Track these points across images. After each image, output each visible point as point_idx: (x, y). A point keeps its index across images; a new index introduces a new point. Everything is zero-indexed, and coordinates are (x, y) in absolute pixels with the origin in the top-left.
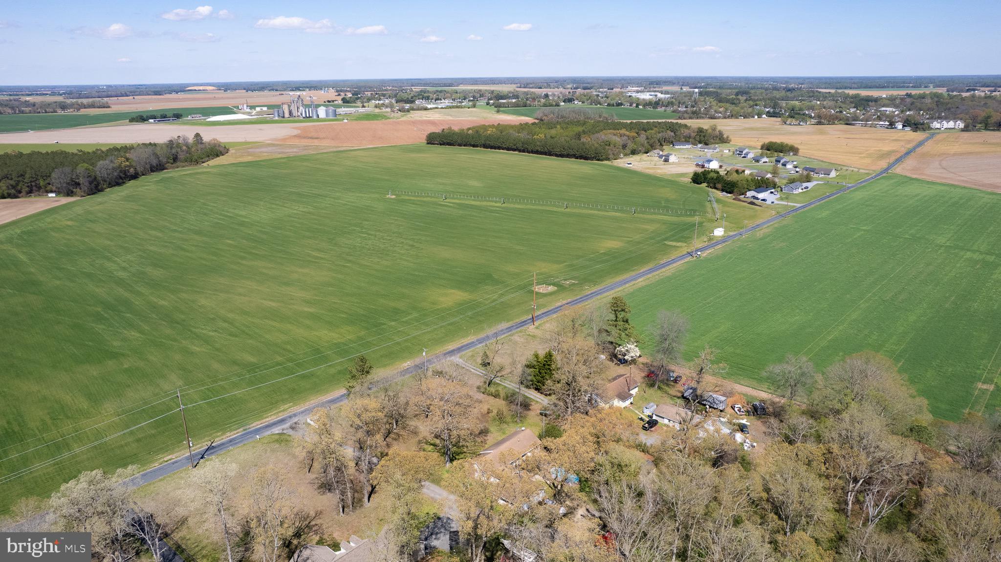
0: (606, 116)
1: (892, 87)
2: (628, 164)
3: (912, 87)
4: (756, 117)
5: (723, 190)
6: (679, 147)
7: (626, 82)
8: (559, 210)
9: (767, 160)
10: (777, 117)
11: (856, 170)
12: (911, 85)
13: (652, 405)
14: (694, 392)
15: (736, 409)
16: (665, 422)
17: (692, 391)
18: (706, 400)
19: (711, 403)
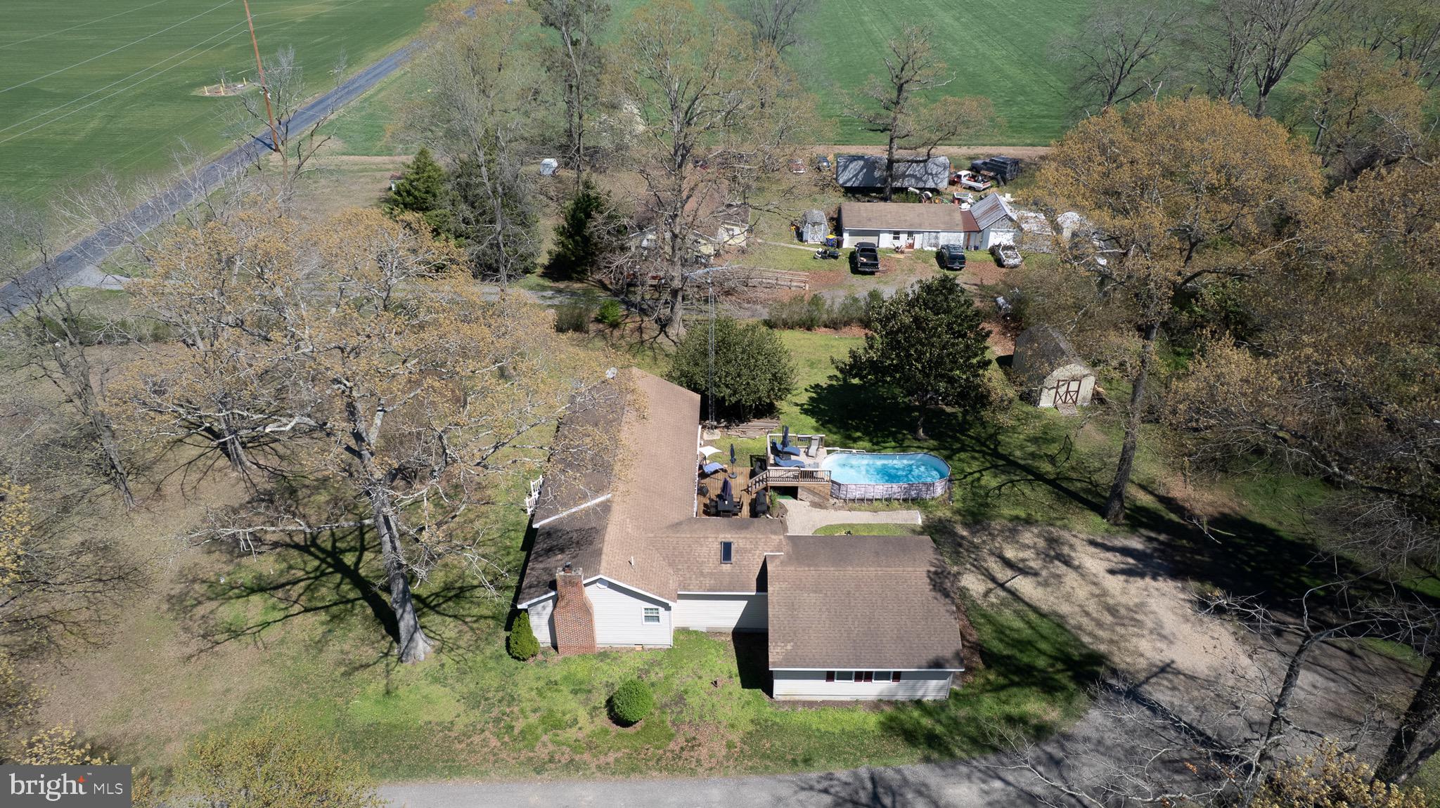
13: (819, 214)
14: (870, 164)
15: (964, 180)
16: (886, 241)
17: (861, 163)
18: (904, 176)
19: (919, 179)
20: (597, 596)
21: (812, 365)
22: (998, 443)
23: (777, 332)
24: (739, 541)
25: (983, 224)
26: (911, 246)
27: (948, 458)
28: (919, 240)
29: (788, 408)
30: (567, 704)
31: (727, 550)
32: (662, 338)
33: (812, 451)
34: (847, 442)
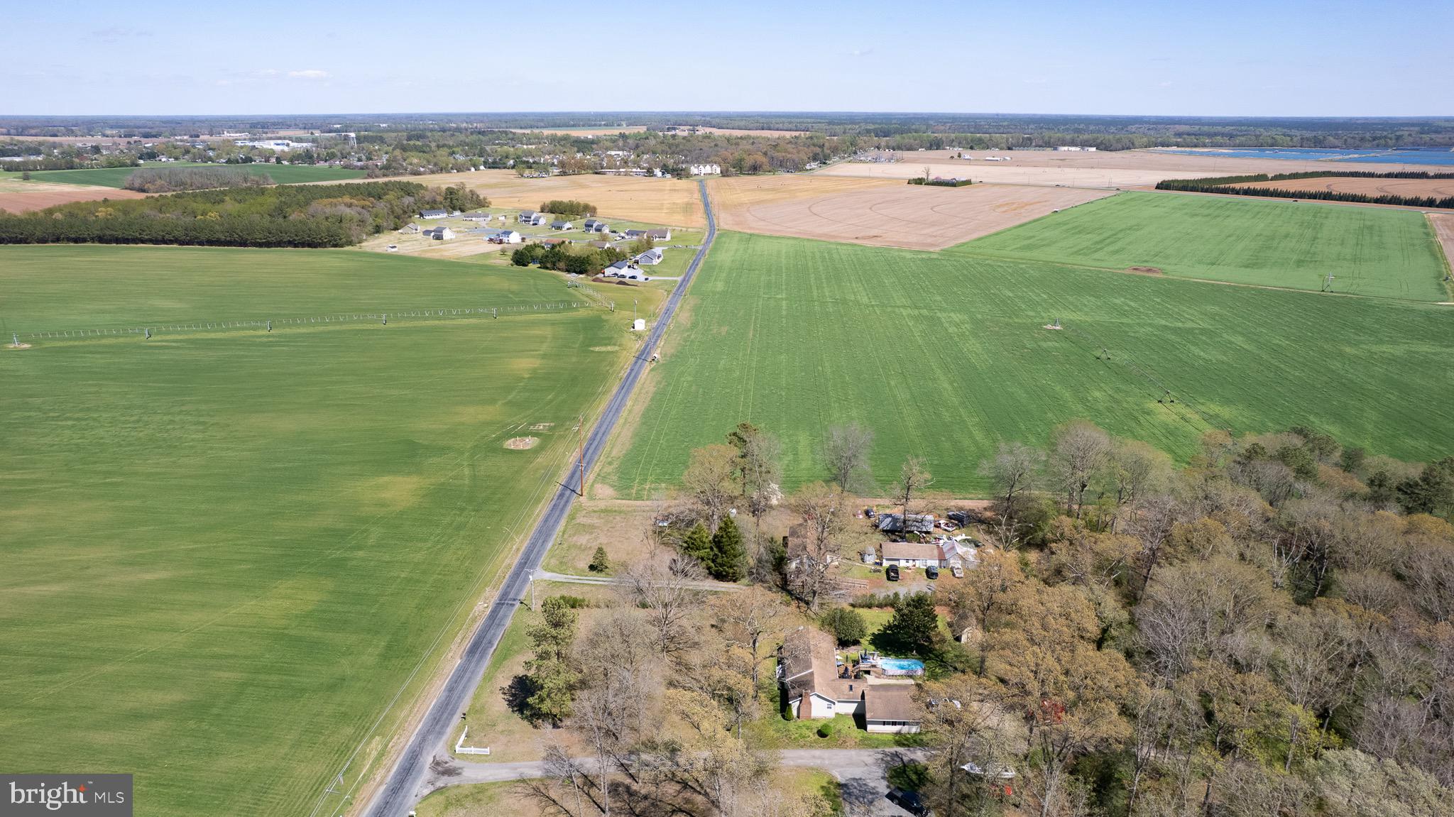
0: (256, 178)
1: (583, 126)
2: (392, 247)
3: (605, 125)
4: (473, 169)
5: (568, 271)
6: (430, 217)
7: (215, 125)
8: (376, 326)
9: (571, 226)
10: (499, 168)
11: (684, 229)
12: (603, 123)
13: (872, 550)
14: (895, 520)
15: (942, 526)
16: (903, 564)
17: (890, 519)
18: (911, 526)
19: (918, 527)
20: (814, 699)
21: (872, 624)
22: (943, 657)
23: (856, 609)
24: (855, 685)
25: (947, 556)
26: (914, 566)
27: (924, 662)
28: (918, 563)
29: (865, 641)
30: (808, 733)
31: (851, 686)
32: (808, 611)
33: (875, 657)
34: (887, 655)
